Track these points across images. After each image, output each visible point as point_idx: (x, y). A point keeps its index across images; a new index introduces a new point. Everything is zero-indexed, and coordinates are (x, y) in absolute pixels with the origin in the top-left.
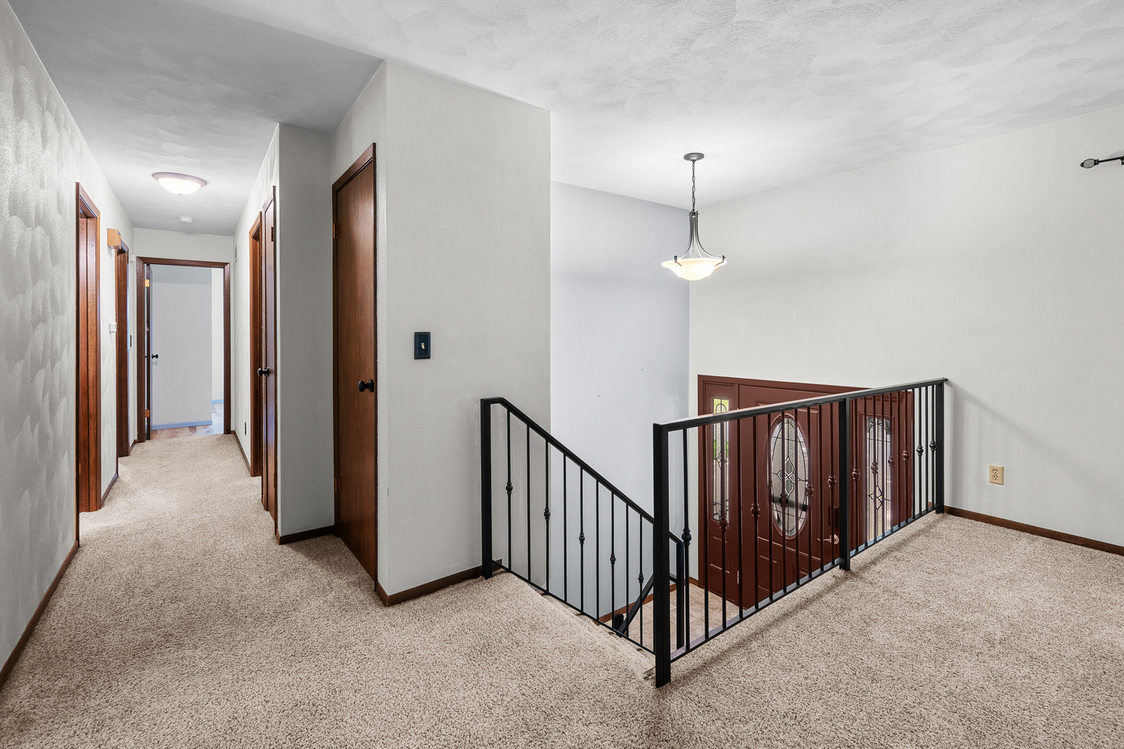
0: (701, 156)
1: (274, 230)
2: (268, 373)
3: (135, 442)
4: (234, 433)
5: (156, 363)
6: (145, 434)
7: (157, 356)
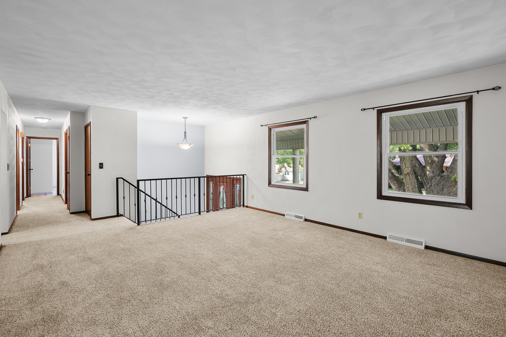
0: (187, 118)
1: (69, 136)
2: (68, 173)
3: (26, 197)
4: (61, 195)
5: (32, 172)
6: (29, 195)
7: (32, 169)
